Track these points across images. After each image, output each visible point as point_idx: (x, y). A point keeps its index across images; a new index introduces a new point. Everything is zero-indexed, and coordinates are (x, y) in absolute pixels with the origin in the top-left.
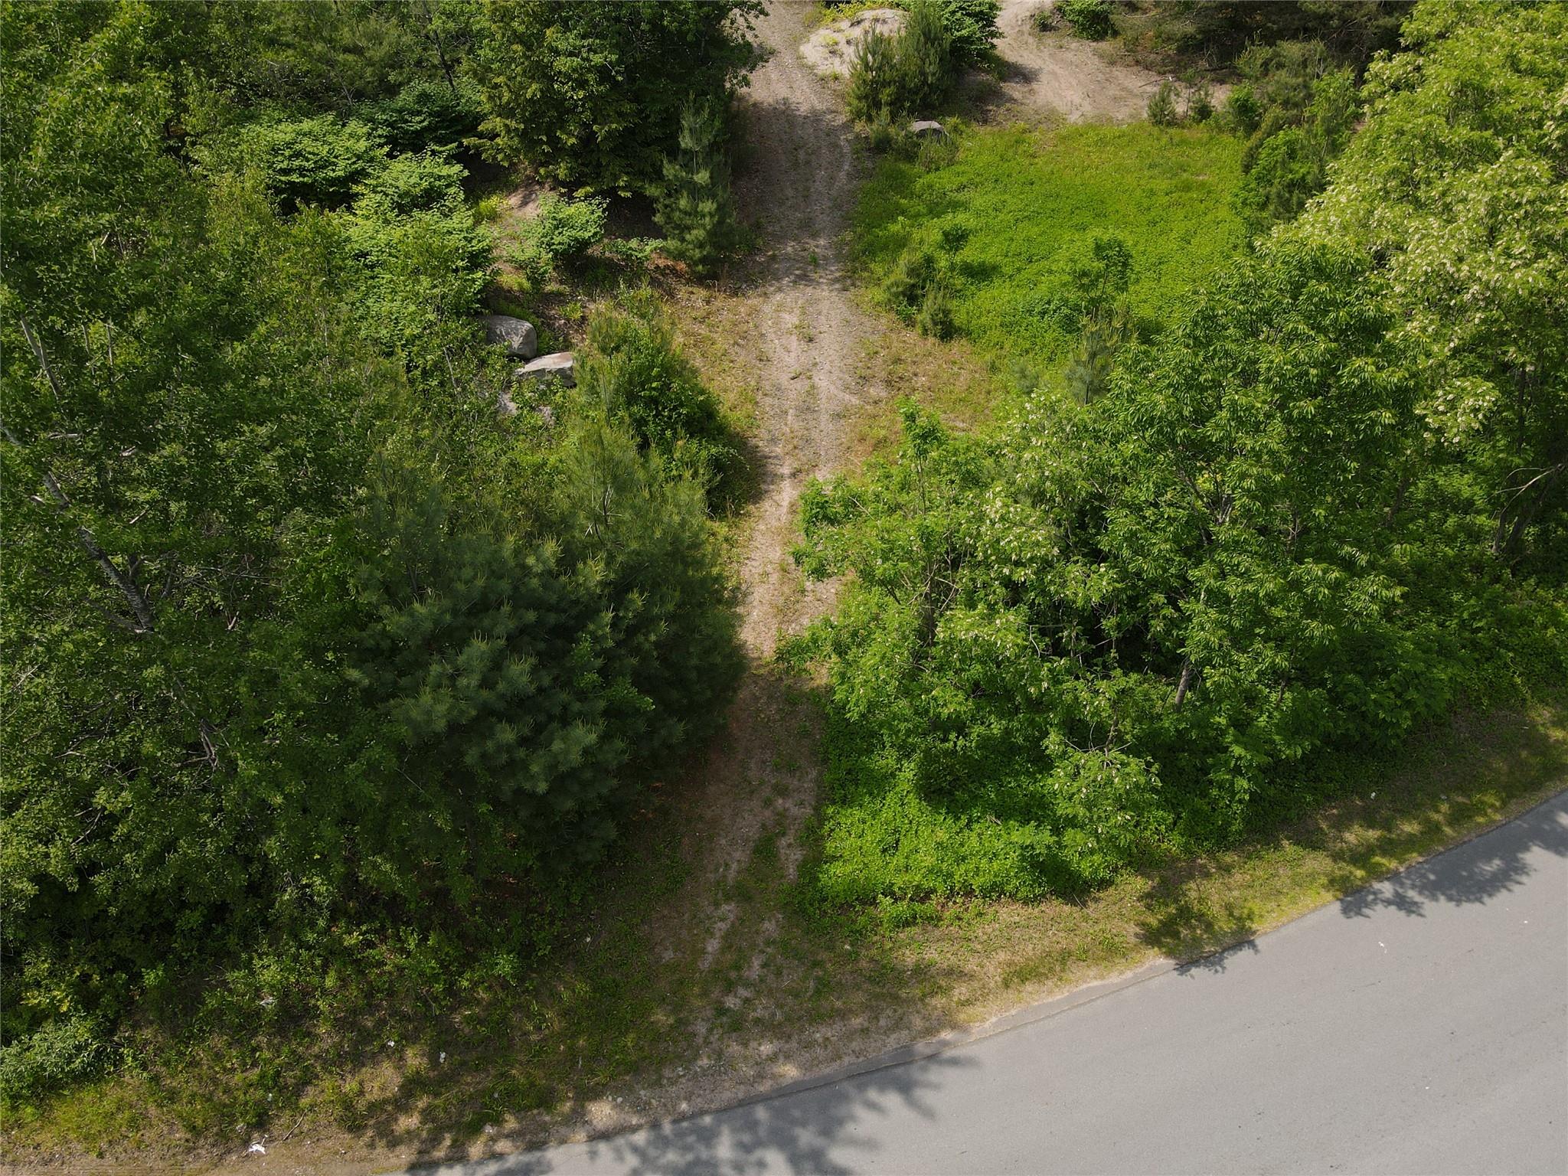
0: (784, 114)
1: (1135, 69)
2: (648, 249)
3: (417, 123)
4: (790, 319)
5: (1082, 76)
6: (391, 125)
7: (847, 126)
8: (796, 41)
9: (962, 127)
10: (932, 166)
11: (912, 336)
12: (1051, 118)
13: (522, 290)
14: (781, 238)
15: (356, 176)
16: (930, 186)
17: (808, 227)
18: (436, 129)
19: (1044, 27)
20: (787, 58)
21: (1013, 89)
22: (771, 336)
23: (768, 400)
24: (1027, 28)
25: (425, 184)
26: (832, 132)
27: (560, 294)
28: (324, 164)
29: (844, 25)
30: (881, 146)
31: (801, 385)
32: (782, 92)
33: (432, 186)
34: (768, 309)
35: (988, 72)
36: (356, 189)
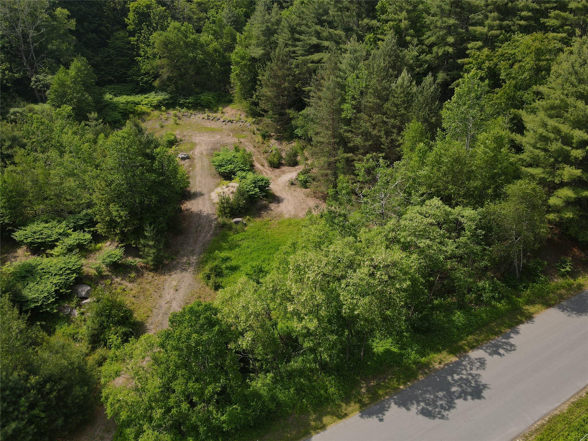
0: (199, 215)
1: (313, 198)
2: (138, 261)
3: (81, 223)
4: (174, 283)
5: (296, 201)
6: (75, 223)
7: (216, 219)
8: (211, 191)
9: (251, 219)
10: (237, 232)
11: (208, 289)
12: (280, 215)
13: (95, 275)
14: (183, 256)
15: (57, 240)
16: (233, 239)
17: (192, 253)
18: (88, 223)
19: (292, 184)
20: (206, 197)
21: (273, 206)
22: (166, 289)
23: (156, 310)
24: (287, 184)
25: (77, 242)
26: (211, 221)
27: (108, 275)
28: (49, 237)
29: (224, 187)
30: (223, 226)
31: (167, 306)
32: (201, 207)
33: (80, 242)
34: (169, 280)
35: (266, 201)
36: (56, 243)
